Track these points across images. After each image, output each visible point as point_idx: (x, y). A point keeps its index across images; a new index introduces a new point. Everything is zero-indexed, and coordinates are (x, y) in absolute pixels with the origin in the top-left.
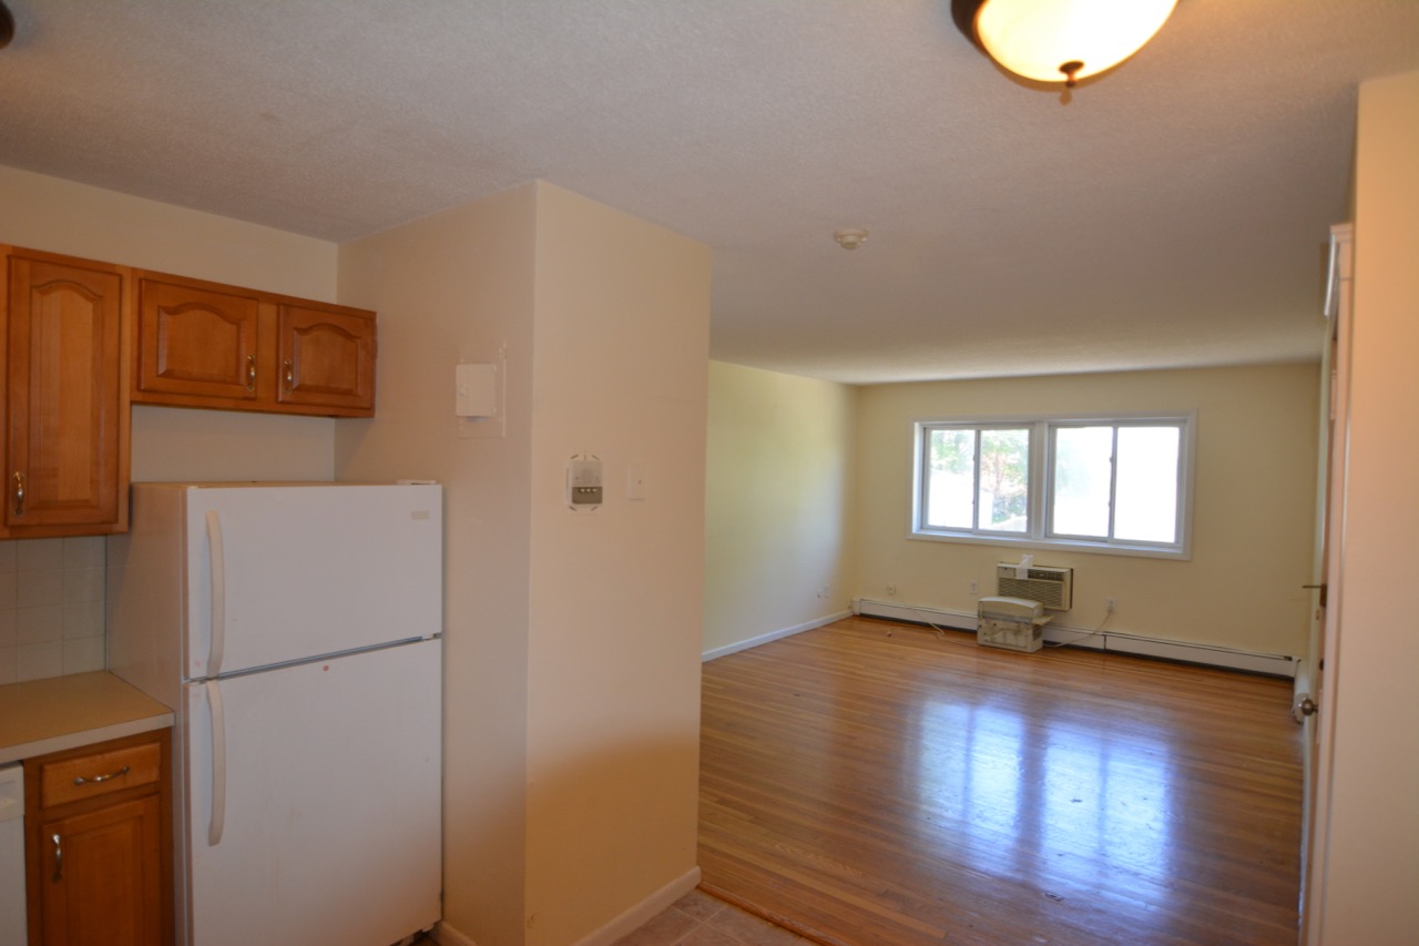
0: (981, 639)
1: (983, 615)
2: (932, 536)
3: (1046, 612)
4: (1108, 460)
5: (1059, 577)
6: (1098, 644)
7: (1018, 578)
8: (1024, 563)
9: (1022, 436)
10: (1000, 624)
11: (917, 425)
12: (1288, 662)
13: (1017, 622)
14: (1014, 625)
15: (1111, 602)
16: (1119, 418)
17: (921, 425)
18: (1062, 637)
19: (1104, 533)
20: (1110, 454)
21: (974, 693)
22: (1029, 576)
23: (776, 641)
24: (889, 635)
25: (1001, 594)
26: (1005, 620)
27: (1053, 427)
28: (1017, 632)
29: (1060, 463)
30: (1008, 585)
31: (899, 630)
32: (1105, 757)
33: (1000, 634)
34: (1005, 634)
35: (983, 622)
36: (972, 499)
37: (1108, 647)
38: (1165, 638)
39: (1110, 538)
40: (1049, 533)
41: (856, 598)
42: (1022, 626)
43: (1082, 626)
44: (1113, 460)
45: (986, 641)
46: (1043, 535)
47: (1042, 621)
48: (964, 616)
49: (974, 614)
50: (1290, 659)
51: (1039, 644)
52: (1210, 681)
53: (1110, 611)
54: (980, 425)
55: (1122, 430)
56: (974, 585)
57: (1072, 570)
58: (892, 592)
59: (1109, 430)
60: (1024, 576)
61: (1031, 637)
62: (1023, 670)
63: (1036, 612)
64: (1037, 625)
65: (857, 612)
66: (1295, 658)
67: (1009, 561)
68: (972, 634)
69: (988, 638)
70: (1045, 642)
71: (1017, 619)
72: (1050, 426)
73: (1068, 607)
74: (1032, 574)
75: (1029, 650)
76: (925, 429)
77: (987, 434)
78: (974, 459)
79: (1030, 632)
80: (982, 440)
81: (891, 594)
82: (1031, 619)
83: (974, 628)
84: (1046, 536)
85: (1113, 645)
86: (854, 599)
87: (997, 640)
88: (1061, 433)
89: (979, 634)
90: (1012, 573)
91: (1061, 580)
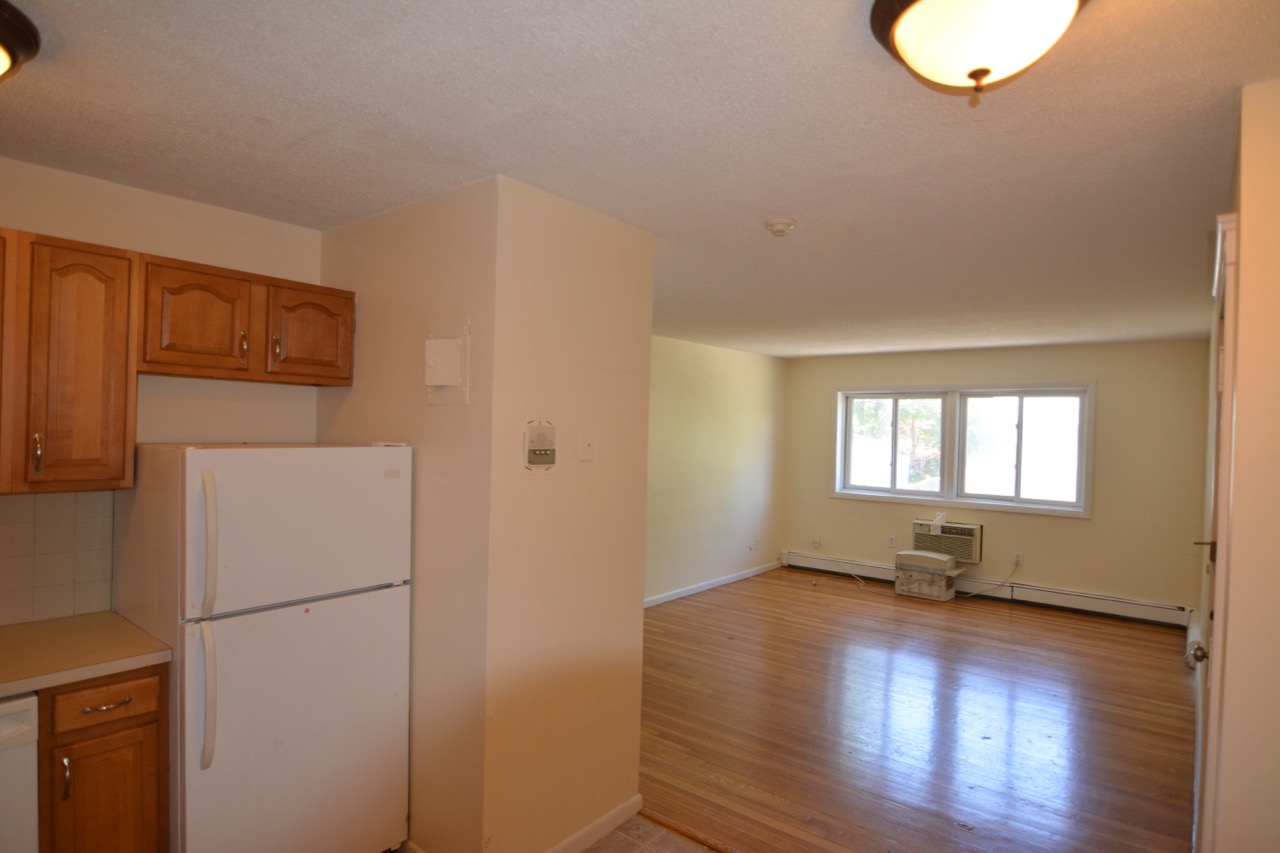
0: (899, 589)
1: (900, 567)
2: (854, 495)
3: (958, 565)
4: (1014, 426)
5: (969, 532)
6: (1006, 594)
7: (932, 533)
8: (938, 520)
9: (935, 405)
10: (916, 575)
11: (840, 395)
12: (1182, 612)
13: (933, 574)
14: (928, 577)
15: (1018, 556)
16: (1025, 389)
17: (843, 394)
18: (973, 588)
19: (1011, 493)
20: (1016, 421)
21: (892, 638)
22: (942, 532)
23: (713, 590)
24: (815, 585)
25: (917, 548)
26: (920, 572)
27: (964, 396)
28: (931, 583)
29: (970, 429)
30: (923, 540)
31: (823, 580)
32: (1012, 698)
33: (916, 584)
34: (920, 585)
35: (900, 574)
36: (890, 462)
38: (1067, 589)
39: (1017, 498)
40: (961, 493)
41: (785, 551)
42: (936, 578)
43: (990, 579)
44: (1019, 427)
45: (903, 590)
46: (955, 494)
47: (955, 573)
48: (884, 567)
49: (892, 566)
50: (1183, 609)
51: (951, 594)
52: (1109, 629)
53: (1017, 564)
54: (897, 394)
55: (1027, 400)
56: (892, 539)
57: (982, 526)
58: (817, 546)
59: (1015, 400)
60: (938, 532)
61: (944, 588)
62: (937, 617)
63: (948, 565)
64: (949, 577)
65: (785, 562)
66: (1188, 609)
67: (923, 518)
68: (890, 584)
69: (905, 588)
70: (957, 592)
71: (932, 571)
72: (961, 396)
73: (978, 561)
74: (944, 530)
75: (942, 599)
76: (847, 398)
77: (903, 403)
78: (892, 425)
79: (944, 583)
80: (900, 408)
82: (945, 571)
83: (892, 578)
84: (958, 495)
85: (1019, 595)
86: (782, 551)
87: (913, 590)
88: (972, 402)
89: (897, 584)
90: (926, 529)
91: (972, 535)
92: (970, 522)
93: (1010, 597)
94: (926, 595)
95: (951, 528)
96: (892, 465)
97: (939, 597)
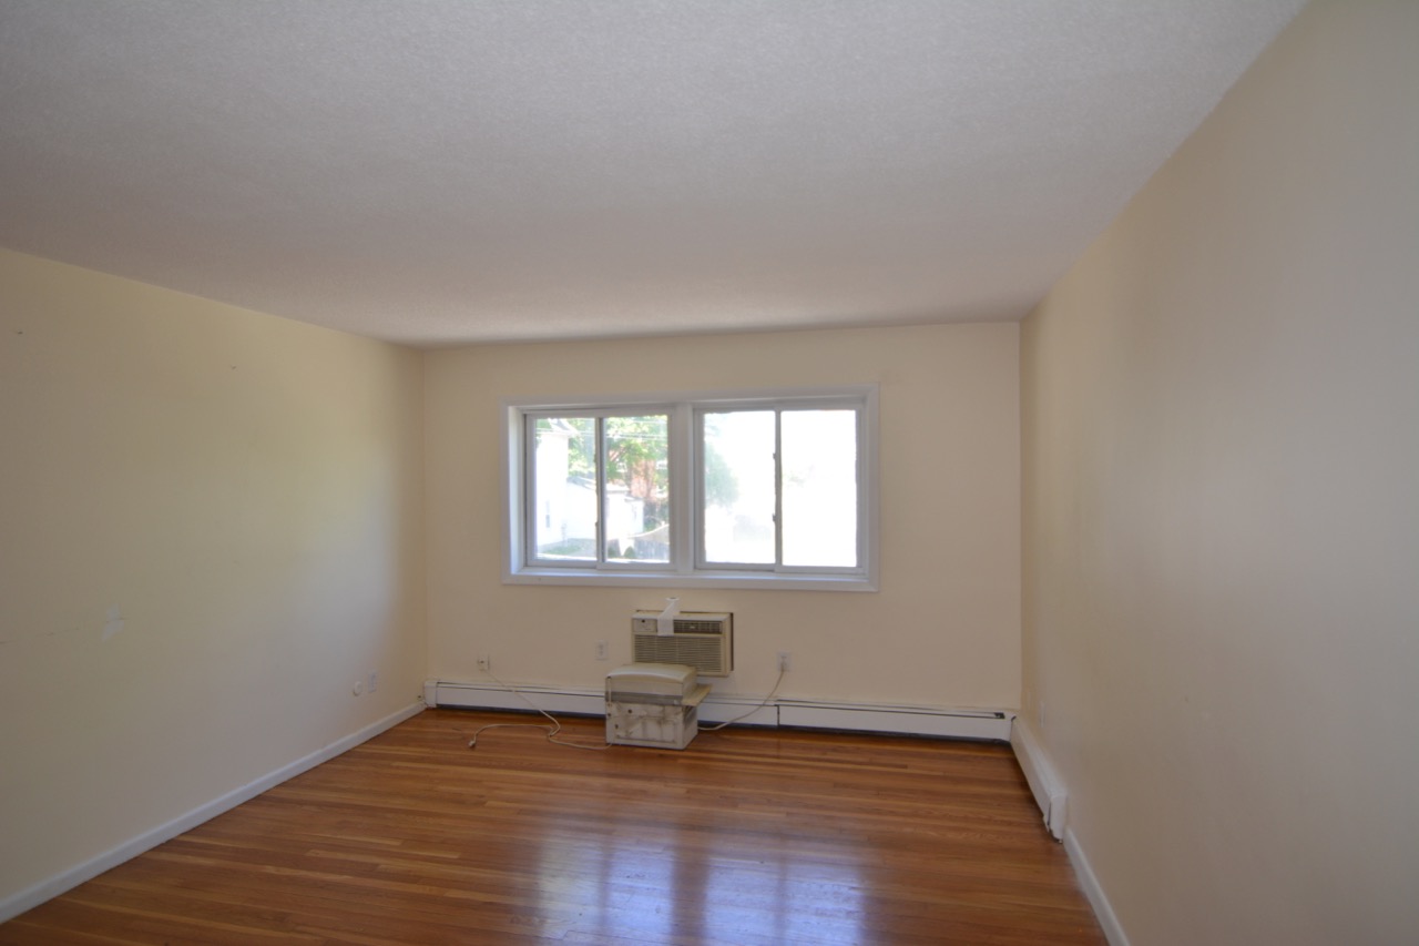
0: (613, 735)
1: (613, 697)
2: (540, 578)
3: (700, 680)
4: (772, 456)
5: (714, 627)
6: (769, 719)
7: (660, 634)
8: (668, 611)
9: (655, 428)
10: (638, 709)
11: (512, 414)
12: (1001, 720)
13: (662, 704)
14: (656, 710)
15: (784, 655)
16: (781, 399)
17: (518, 411)
18: (722, 714)
19: (770, 559)
20: (773, 451)
21: (606, 823)
22: (676, 631)
24: (473, 746)
25: (639, 661)
26: (644, 702)
27: (699, 411)
28: (662, 721)
30: (649, 647)
31: (492, 728)
33: (638, 725)
34: (644, 724)
35: (613, 709)
37: (783, 722)
39: (777, 567)
40: (700, 563)
41: (431, 681)
42: (669, 710)
44: (777, 457)
45: (618, 737)
46: (691, 564)
48: (589, 695)
49: (600, 693)
50: (1001, 716)
51: (693, 729)
53: (783, 669)
54: (601, 410)
55: (786, 415)
56: (601, 647)
57: (732, 615)
58: (484, 667)
59: (771, 415)
60: (669, 631)
61: (681, 726)
63: (685, 685)
64: (687, 707)
65: (432, 703)
66: (1008, 715)
67: (647, 609)
68: (598, 721)
69: (622, 734)
70: (701, 724)
71: (661, 700)
72: (694, 410)
73: (728, 670)
74: (679, 626)
75: (680, 745)
76: (525, 416)
77: (611, 423)
78: (596, 461)
79: (680, 717)
80: (605, 437)
81: (482, 670)
82: (680, 697)
84: (695, 568)
85: (791, 718)
86: (427, 684)
87: (633, 736)
88: (712, 420)
89: (610, 724)
90: (652, 627)
91: (719, 632)
92: (711, 608)
93: (775, 723)
94: (653, 740)
95: (689, 623)
96: (597, 524)
97: (673, 742)
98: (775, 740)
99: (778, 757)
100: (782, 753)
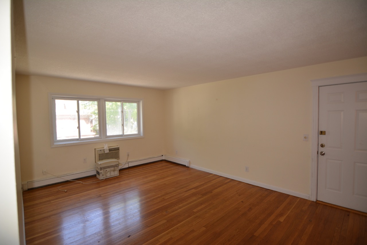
0: (101, 177)
6: (126, 166)
7: (105, 153)
8: (106, 147)
9: (95, 104)
12: (162, 156)
14: (113, 168)
15: (128, 153)
26: (109, 168)
27: (104, 101)
28: (114, 171)
30: (103, 156)
34: (110, 173)
37: (130, 166)
39: (124, 135)
50: (163, 156)
53: (128, 155)
55: (125, 104)
56: (85, 159)
60: (108, 152)
66: (163, 155)
67: (99, 147)
69: (104, 176)
74: (110, 150)
80: (80, 104)
88: (107, 103)
90: (103, 151)
92: (114, 146)
93: (128, 167)
95: (112, 149)
97: (117, 174)
98: (128, 170)
99: (129, 173)
100: (129, 172)
